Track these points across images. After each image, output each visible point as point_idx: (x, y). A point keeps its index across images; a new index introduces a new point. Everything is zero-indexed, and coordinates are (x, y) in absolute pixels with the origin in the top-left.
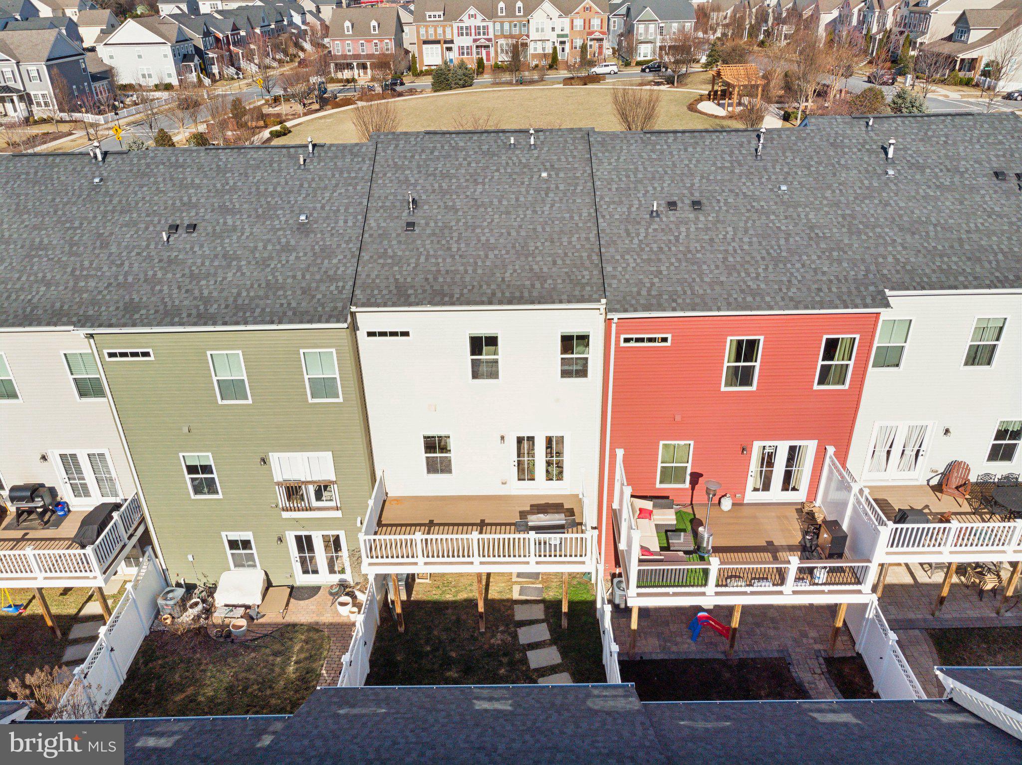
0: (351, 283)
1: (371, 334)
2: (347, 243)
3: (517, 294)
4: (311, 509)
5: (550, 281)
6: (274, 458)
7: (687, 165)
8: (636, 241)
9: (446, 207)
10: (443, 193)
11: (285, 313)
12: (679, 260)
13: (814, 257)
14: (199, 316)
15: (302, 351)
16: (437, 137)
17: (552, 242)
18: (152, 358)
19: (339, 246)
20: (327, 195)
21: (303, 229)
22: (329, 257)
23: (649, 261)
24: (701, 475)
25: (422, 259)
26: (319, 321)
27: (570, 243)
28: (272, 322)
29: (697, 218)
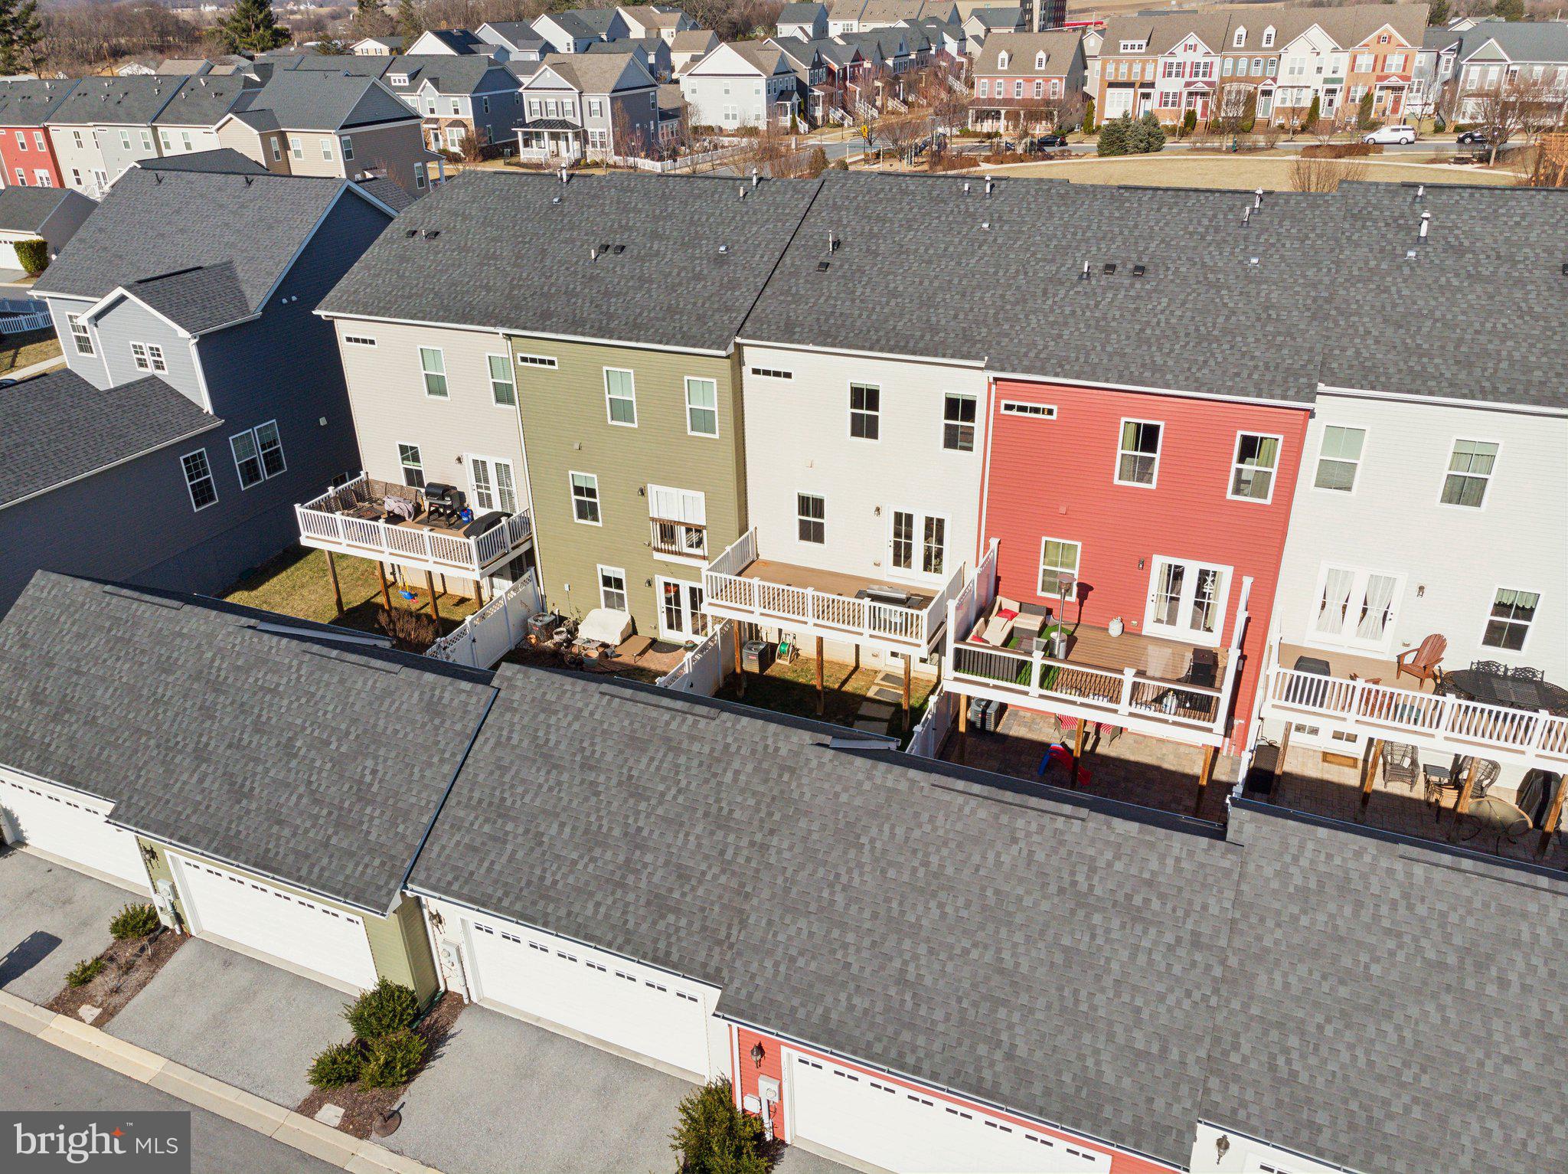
0: (744, 315)
1: (756, 371)
2: (755, 277)
3: (902, 344)
4: (680, 554)
5: (942, 335)
6: (652, 489)
7: (1151, 228)
8: (1050, 302)
9: (868, 250)
10: (872, 235)
11: (674, 336)
12: (1088, 327)
13: (1251, 340)
14: (600, 329)
15: (686, 378)
16: (890, 179)
17: (963, 295)
18: (556, 367)
19: (746, 279)
20: (755, 229)
21: (720, 260)
22: (733, 289)
23: (1052, 324)
24: (1091, 589)
25: (822, 300)
26: (702, 347)
27: (982, 298)
28: (660, 342)
29: (1132, 285)
